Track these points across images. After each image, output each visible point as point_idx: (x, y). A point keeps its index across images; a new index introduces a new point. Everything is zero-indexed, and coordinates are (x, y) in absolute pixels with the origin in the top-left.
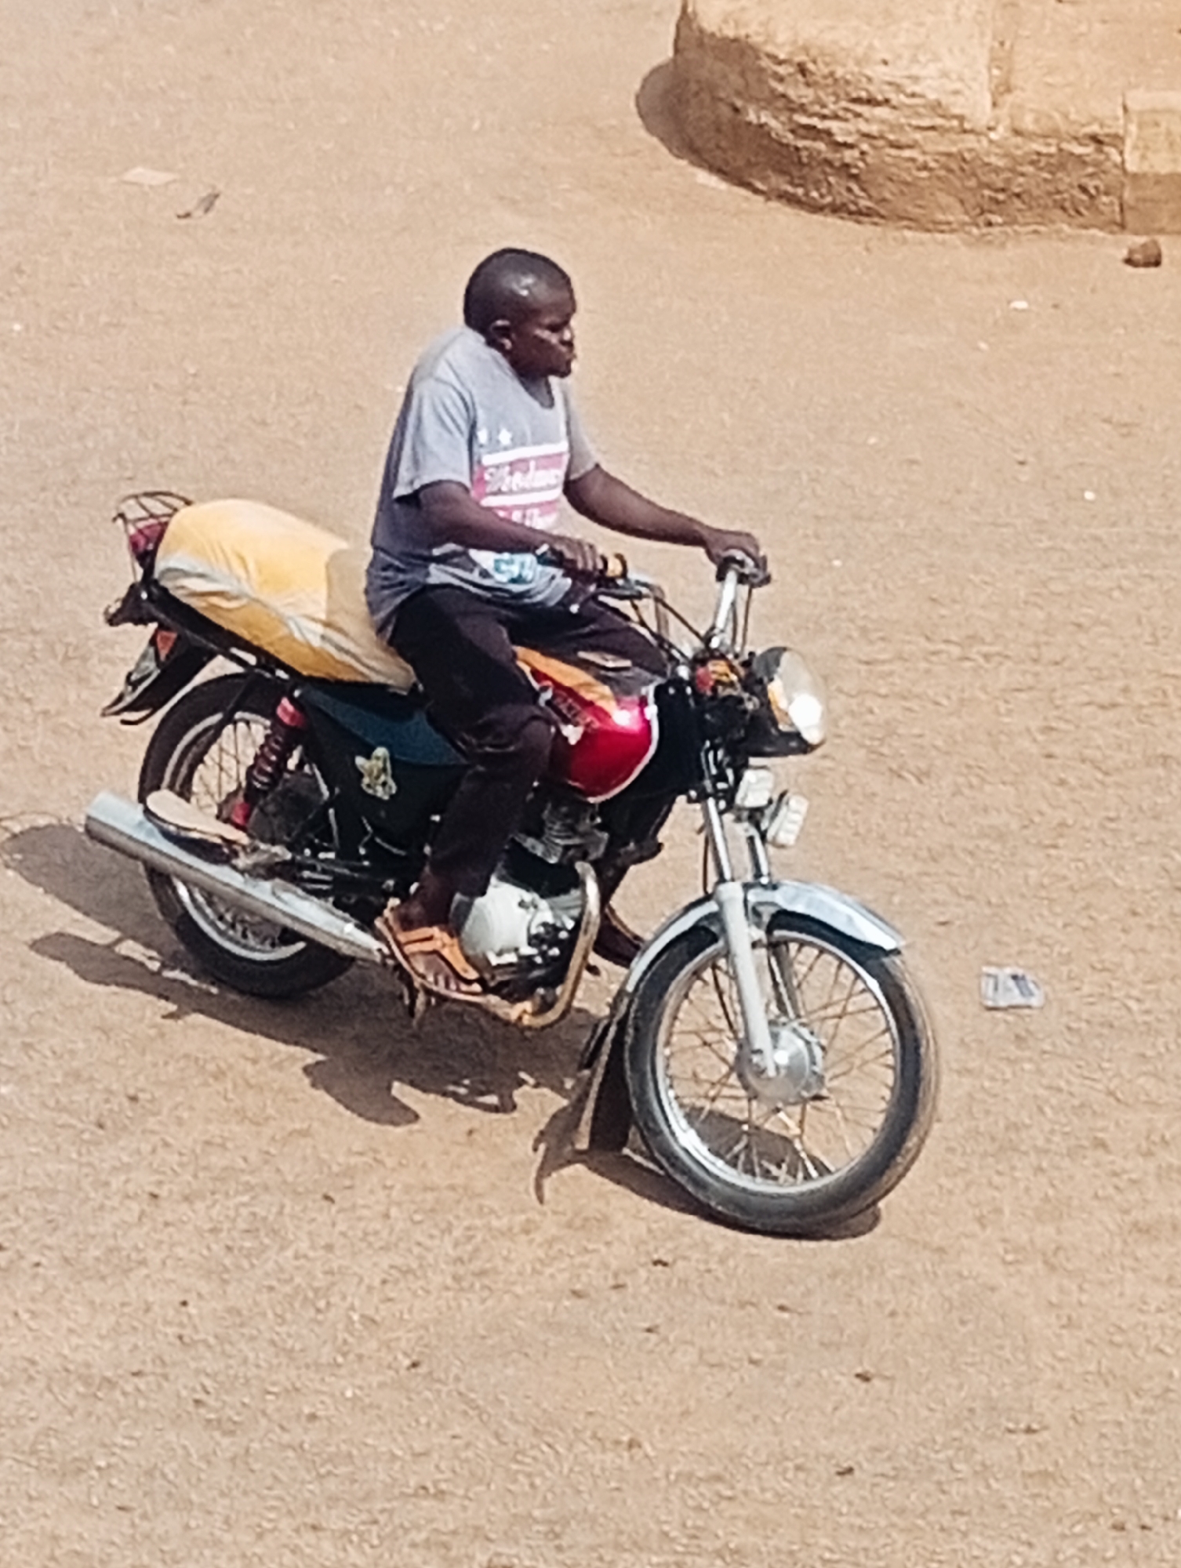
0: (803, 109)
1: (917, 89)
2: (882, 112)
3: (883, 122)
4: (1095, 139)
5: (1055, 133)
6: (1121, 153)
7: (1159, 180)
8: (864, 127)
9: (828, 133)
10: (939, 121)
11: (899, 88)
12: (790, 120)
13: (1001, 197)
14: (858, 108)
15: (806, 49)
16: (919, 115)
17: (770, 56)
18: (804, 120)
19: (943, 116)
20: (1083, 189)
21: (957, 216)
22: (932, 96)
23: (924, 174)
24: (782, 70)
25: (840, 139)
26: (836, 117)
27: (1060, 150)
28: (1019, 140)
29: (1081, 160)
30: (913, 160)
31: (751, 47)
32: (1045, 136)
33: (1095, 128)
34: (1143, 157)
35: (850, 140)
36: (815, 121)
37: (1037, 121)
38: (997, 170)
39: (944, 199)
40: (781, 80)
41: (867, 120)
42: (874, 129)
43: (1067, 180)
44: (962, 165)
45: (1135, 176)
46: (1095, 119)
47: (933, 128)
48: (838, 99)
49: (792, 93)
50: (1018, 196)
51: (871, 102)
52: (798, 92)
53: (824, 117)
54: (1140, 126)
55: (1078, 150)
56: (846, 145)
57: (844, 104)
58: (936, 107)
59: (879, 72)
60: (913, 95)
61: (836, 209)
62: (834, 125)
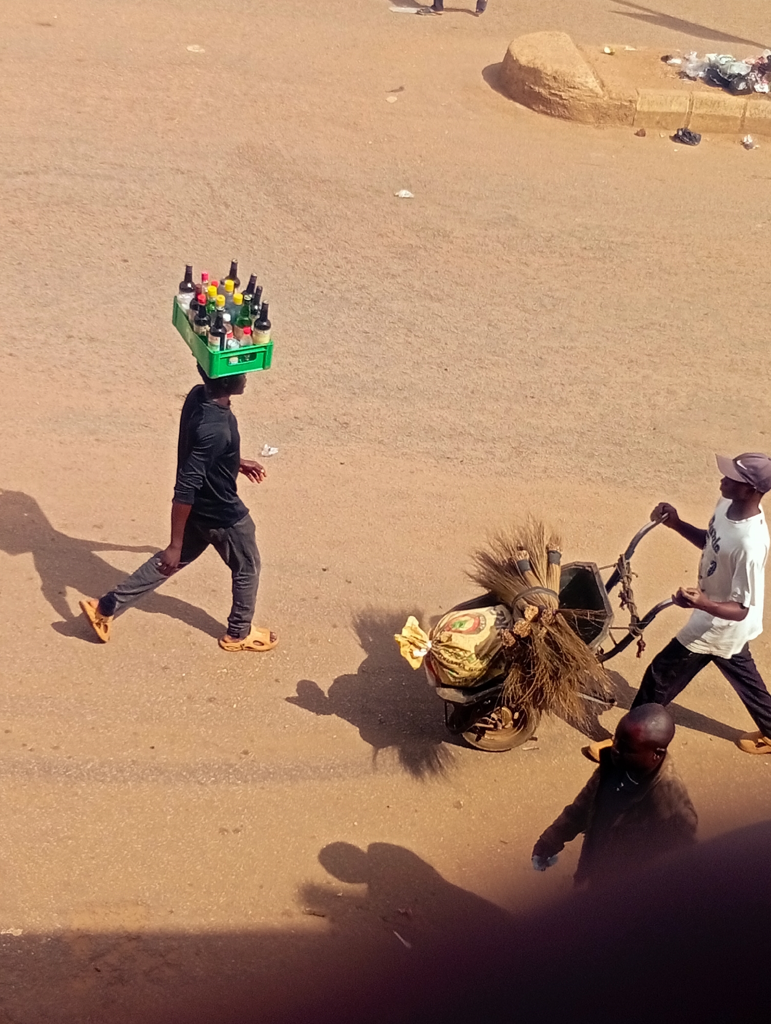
0: (553, 89)
1: (587, 85)
2: (576, 90)
3: (576, 94)
4: (630, 101)
5: (621, 99)
6: (636, 105)
7: (644, 113)
8: (571, 95)
9: (561, 96)
10: (592, 94)
11: (582, 84)
12: (550, 92)
13: (604, 115)
14: (570, 89)
15: (556, 72)
16: (586, 92)
17: (545, 73)
18: (553, 92)
19: (593, 93)
20: (625, 114)
21: (592, 120)
22: (591, 87)
23: (585, 108)
24: (548, 78)
25: (564, 98)
26: (563, 91)
27: (621, 103)
28: (611, 101)
29: (626, 106)
30: (583, 104)
31: (539, 70)
32: (618, 100)
33: (630, 98)
34: (641, 107)
35: (567, 98)
36: (557, 92)
37: (616, 95)
38: (605, 108)
39: (589, 115)
40: (548, 80)
41: (572, 93)
42: (574, 95)
43: (621, 112)
44: (596, 107)
45: (639, 112)
46: (631, 96)
47: (590, 96)
48: (564, 87)
49: (550, 84)
50: (609, 116)
51: (574, 88)
52: (552, 84)
53: (559, 91)
54: (642, 98)
55: (626, 104)
56: (565, 99)
57: (566, 88)
58: (591, 90)
59: (577, 80)
60: (586, 87)
61: (559, 117)
62: (562, 94)
